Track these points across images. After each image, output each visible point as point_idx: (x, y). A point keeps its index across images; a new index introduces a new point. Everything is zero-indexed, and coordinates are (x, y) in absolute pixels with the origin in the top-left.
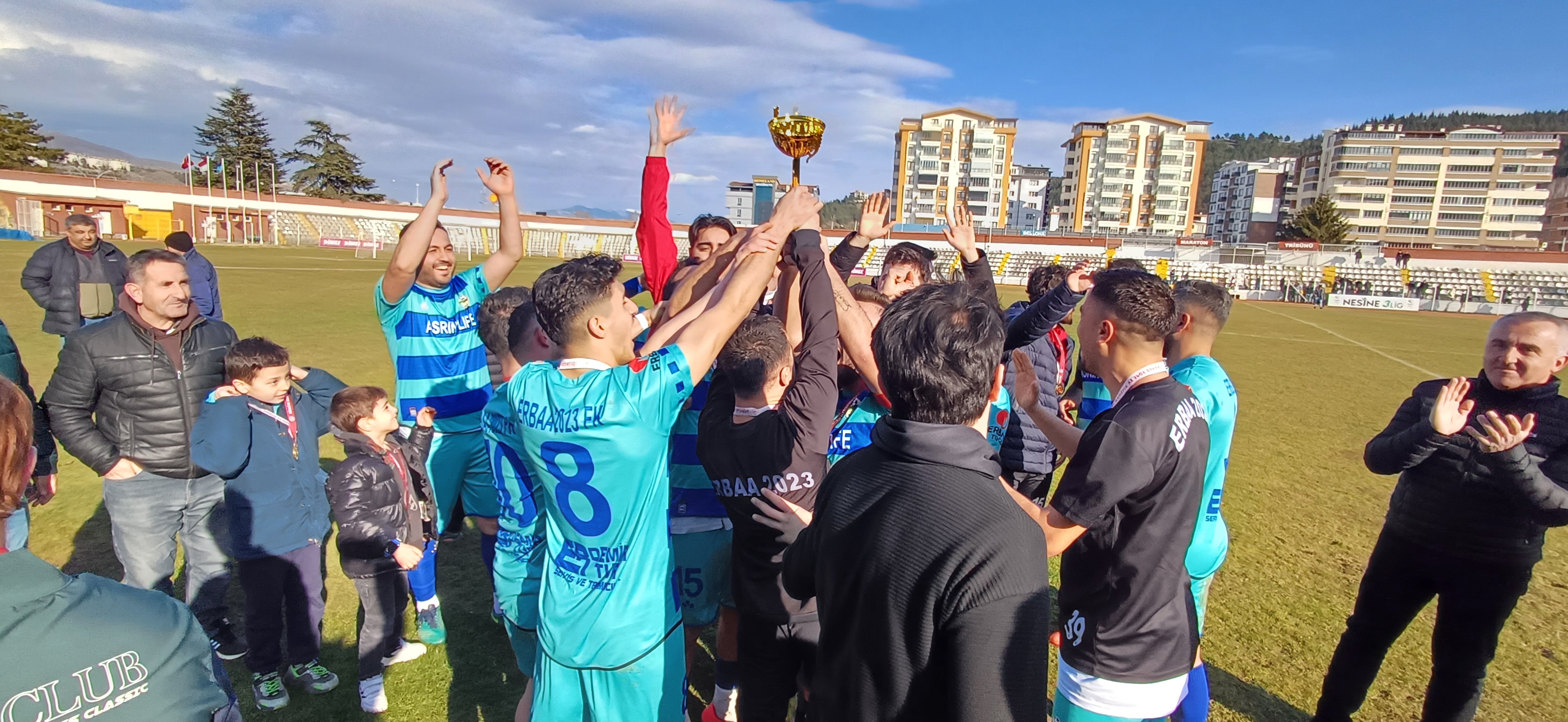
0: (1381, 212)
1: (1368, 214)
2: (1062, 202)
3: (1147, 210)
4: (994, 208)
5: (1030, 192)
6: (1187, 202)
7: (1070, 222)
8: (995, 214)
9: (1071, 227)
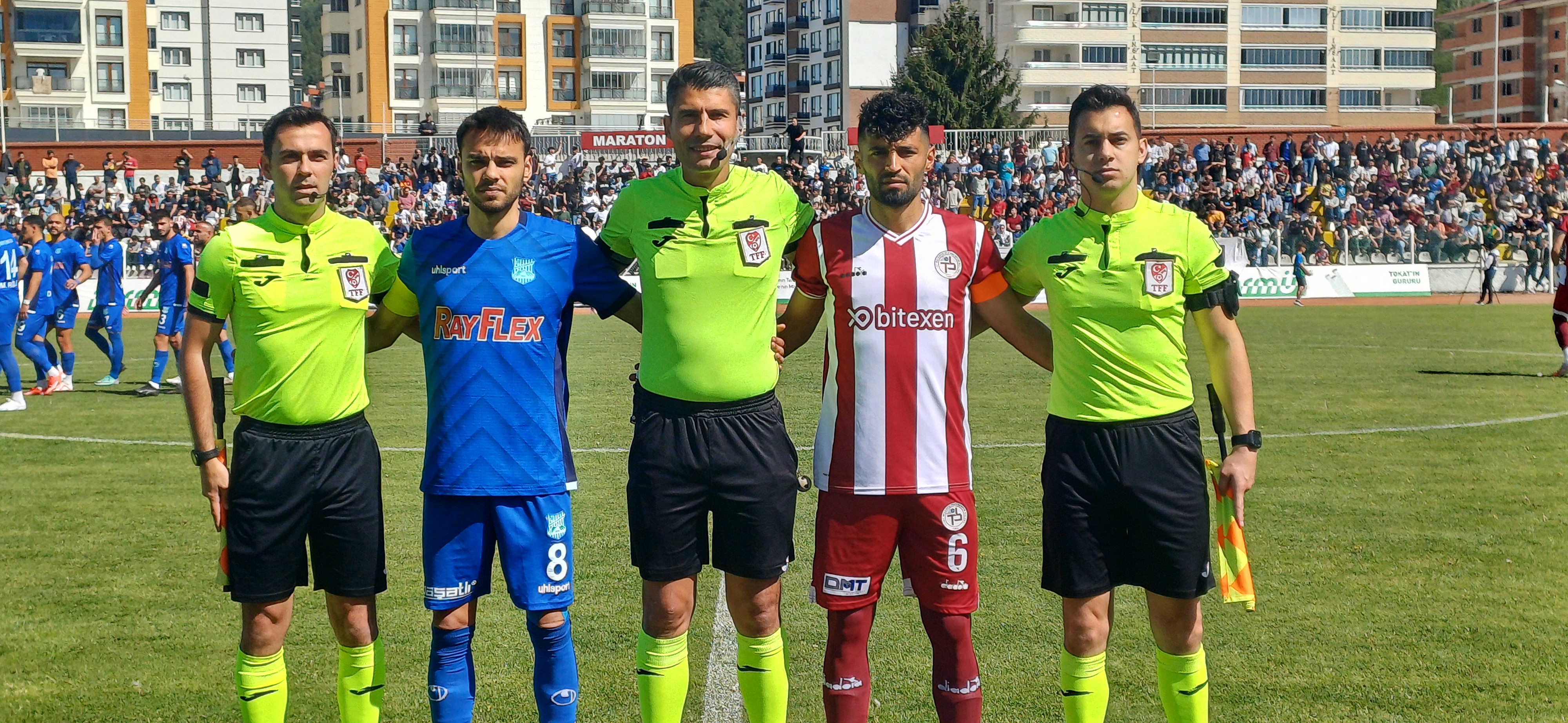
0: (1124, 50)
1: (1095, 54)
2: (327, 44)
3: (569, 62)
4: (107, 64)
5: (239, 16)
6: (671, 34)
7: (358, 102)
8: (115, 84)
9: (361, 119)
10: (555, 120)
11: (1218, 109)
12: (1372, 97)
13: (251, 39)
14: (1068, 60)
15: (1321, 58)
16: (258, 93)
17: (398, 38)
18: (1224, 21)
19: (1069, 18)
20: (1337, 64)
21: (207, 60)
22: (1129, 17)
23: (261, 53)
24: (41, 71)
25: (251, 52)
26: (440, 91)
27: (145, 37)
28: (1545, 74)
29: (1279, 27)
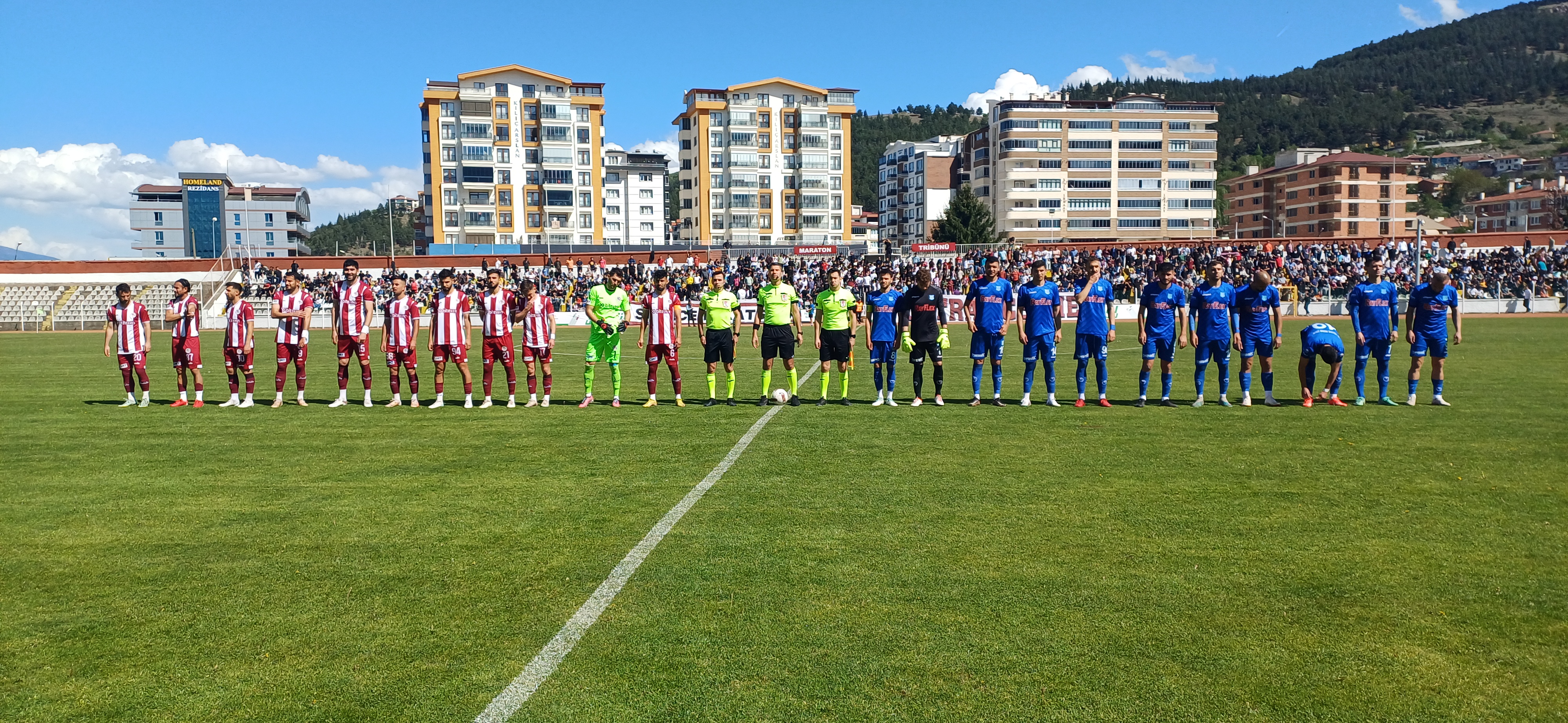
0: (1059, 202)
1: (1045, 204)
2: (682, 204)
3: (792, 211)
4: (585, 215)
5: (642, 191)
6: (840, 197)
7: (695, 231)
8: (587, 224)
9: (697, 239)
10: (786, 238)
11: (1106, 229)
12: (1184, 223)
13: (647, 201)
14: (1031, 206)
15: (1159, 204)
16: (650, 226)
17: (714, 201)
18: (1109, 186)
19: (1032, 186)
20: (1166, 207)
21: (627, 211)
22: (1062, 185)
23: (651, 208)
24: (555, 219)
25: (646, 207)
26: (733, 225)
27: (601, 202)
28: (1275, 210)
29: (1137, 189)
